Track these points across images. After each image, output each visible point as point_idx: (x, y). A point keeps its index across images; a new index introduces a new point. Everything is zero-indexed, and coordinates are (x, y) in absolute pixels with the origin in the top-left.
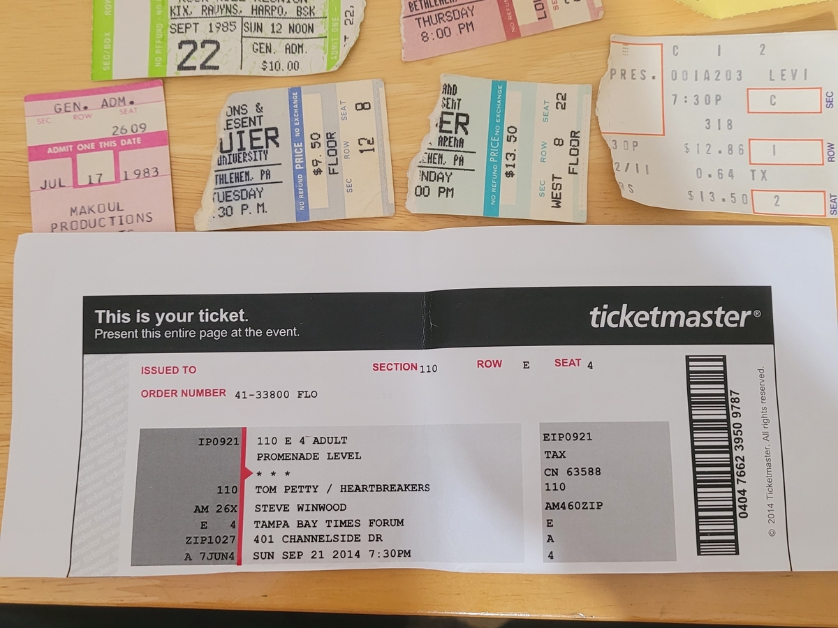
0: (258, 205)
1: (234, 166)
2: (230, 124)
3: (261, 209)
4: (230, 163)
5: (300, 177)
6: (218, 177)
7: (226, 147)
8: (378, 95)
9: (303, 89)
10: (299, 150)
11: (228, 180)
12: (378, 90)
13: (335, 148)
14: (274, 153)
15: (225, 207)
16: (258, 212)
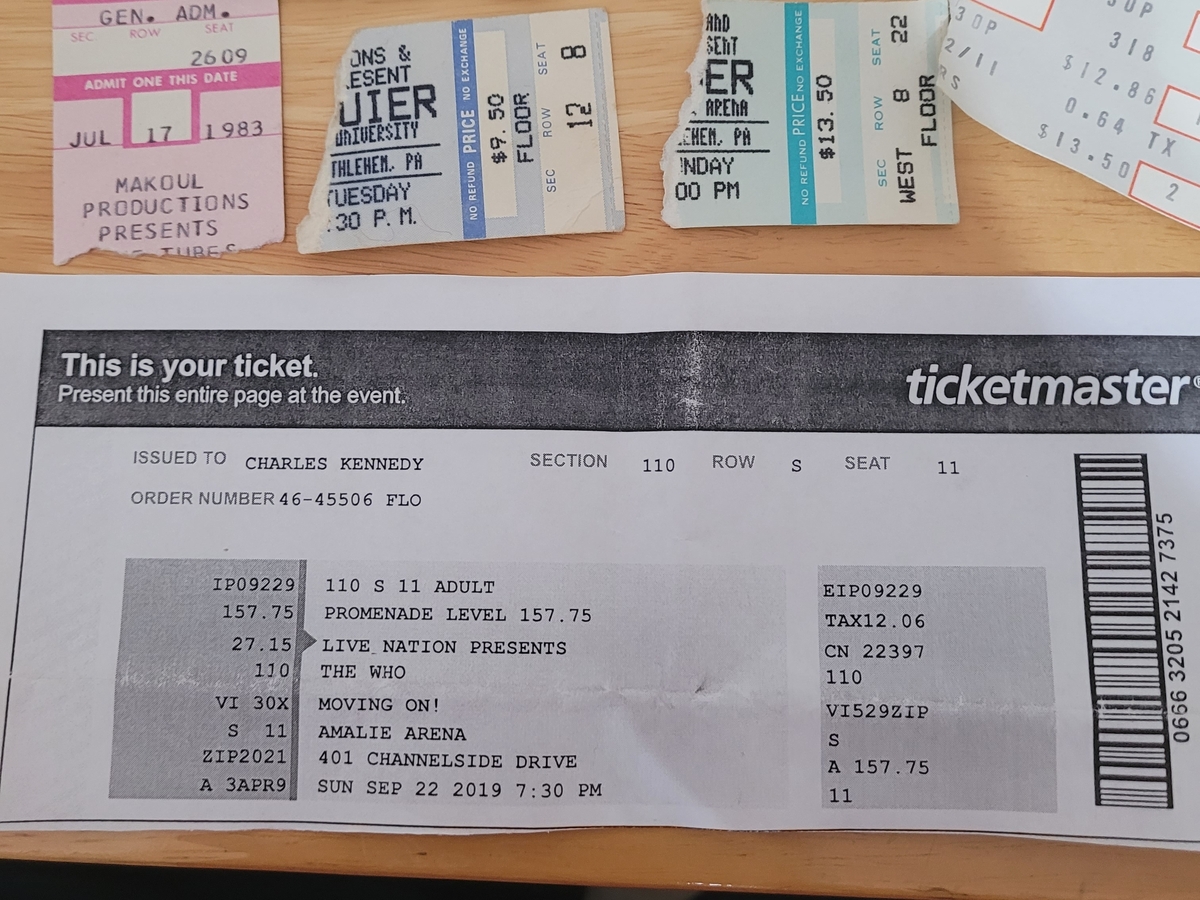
0: (402, 210)
1: (361, 146)
2: (357, 79)
3: (406, 218)
4: (356, 142)
5: (471, 166)
6: (337, 166)
7: (350, 116)
8: (598, 35)
9: (476, 23)
10: (469, 122)
11: (353, 170)
12: (598, 25)
13: (529, 119)
14: (428, 128)
15: (348, 214)
16: (402, 222)
